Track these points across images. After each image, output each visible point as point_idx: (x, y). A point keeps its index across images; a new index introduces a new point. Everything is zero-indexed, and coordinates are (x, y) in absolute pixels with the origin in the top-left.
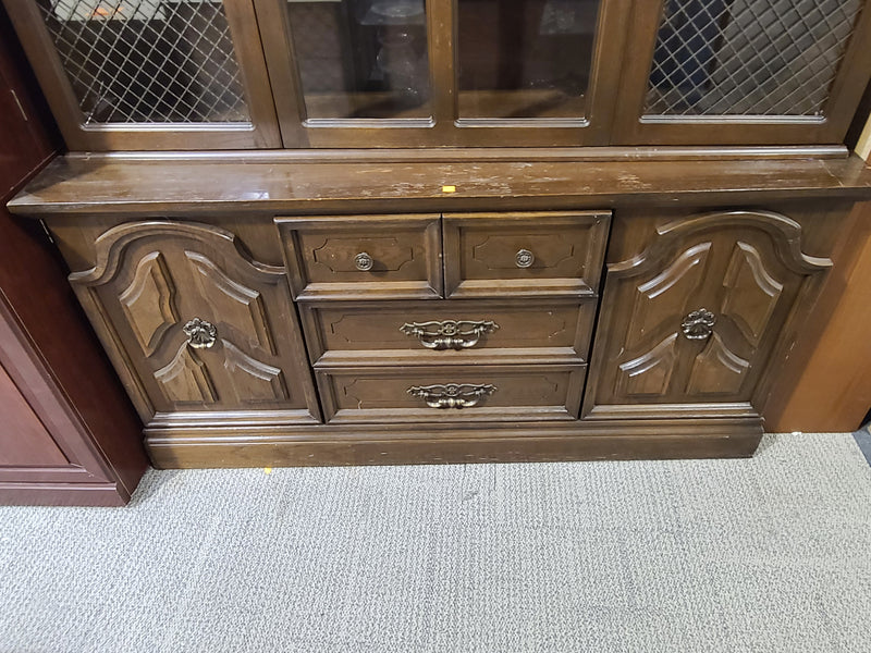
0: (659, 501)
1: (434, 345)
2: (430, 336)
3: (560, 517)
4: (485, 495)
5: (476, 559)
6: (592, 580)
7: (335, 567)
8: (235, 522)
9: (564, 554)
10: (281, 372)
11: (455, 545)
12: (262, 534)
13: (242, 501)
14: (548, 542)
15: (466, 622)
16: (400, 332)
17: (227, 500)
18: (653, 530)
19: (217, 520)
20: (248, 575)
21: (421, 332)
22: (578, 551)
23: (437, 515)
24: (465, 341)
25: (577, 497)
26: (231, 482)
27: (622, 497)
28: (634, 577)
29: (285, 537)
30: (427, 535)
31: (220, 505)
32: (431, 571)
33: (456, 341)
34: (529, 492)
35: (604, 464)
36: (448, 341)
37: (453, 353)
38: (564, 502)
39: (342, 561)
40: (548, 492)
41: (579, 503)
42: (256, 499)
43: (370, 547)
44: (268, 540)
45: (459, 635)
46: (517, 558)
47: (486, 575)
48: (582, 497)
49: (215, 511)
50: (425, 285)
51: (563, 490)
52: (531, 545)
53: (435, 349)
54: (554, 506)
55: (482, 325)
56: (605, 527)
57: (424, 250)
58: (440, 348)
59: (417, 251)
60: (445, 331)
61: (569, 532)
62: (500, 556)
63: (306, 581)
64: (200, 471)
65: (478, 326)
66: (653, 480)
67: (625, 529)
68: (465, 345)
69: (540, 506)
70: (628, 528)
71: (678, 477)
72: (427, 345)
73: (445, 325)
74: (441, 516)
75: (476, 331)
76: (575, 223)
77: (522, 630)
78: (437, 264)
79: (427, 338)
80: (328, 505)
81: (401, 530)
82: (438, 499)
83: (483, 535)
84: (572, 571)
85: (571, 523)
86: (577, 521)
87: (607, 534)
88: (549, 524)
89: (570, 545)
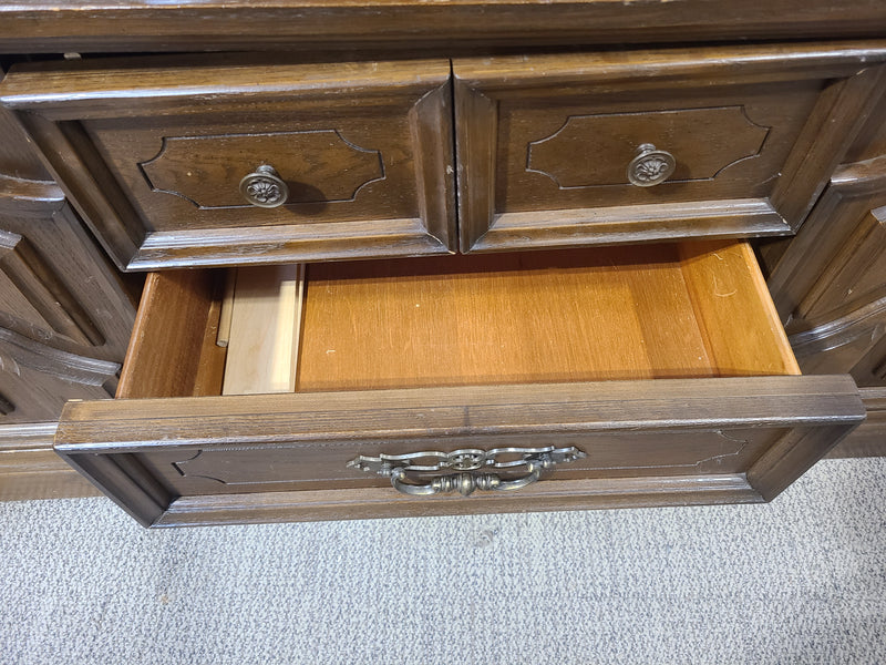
3: (639, 573)
4: (511, 535)
8: (80, 608)
9: (649, 649)
11: (467, 638)
12: (129, 630)
13: (94, 564)
14: (622, 626)
17: (66, 563)
18: (793, 595)
19: (49, 602)
22: (672, 641)
23: (432, 579)
25: (663, 533)
26: (74, 524)
27: (738, 532)
29: (171, 633)
30: (418, 620)
31: (54, 572)
34: (584, 528)
38: (643, 545)
40: (615, 526)
41: (668, 546)
42: (119, 558)
43: (321, 647)
44: (140, 640)
49: (44, 584)
50: (414, 226)
52: (594, 633)
54: (627, 553)
56: (716, 592)
57: (409, 156)
59: (391, 158)
61: (656, 605)
62: (542, 656)
64: (19, 505)
67: (747, 596)
69: (604, 554)
70: (753, 596)
71: (827, 491)
74: (439, 579)
76: (801, 76)
78: (443, 189)
80: (246, 564)
81: (373, 610)
82: (433, 546)
83: (512, 616)
85: (659, 586)
86: (667, 583)
87: (718, 606)
88: (622, 590)
89: (659, 630)
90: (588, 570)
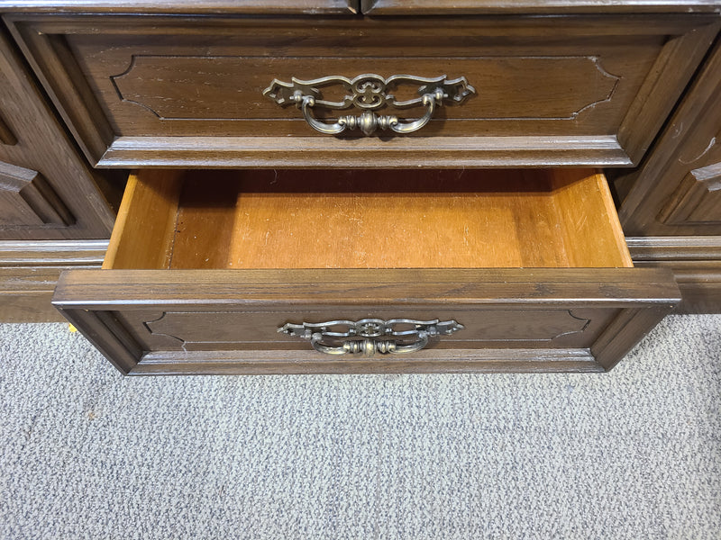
0: (697, 384)
1: (336, 129)
2: (329, 110)
3: (541, 410)
5: (408, 487)
6: (599, 528)
7: (174, 501)
8: (12, 420)
9: (549, 479)
10: (40, 176)
11: (374, 462)
12: (55, 441)
13: (28, 381)
14: (523, 457)
16: (266, 98)
18: (691, 436)
20: (27, 517)
21: (309, 100)
22: (572, 473)
23: (343, 406)
24: (402, 121)
26: (13, 346)
27: (638, 376)
28: (667, 523)
29: (95, 445)
30: (328, 443)
32: (333, 509)
33: (383, 121)
36: (367, 121)
37: (375, 144)
39: (187, 491)
42: (51, 378)
43: (235, 464)
44: (65, 450)
46: (474, 485)
47: (423, 516)
52: (496, 462)
53: (339, 136)
54: (530, 391)
55: (441, 85)
56: (615, 430)
58: (351, 133)
60: (360, 99)
61: (556, 439)
62: (446, 481)
63: (125, 528)
65: (431, 88)
66: (685, 347)
67: (646, 434)
68: (402, 128)
69: (508, 391)
70: (652, 434)
72: (323, 128)
73: (360, 83)
74: (350, 407)
75: (426, 99)
79: (322, 114)
81: (286, 433)
83: (418, 443)
84: (564, 511)
85: (560, 422)
86: (568, 420)
87: (617, 442)
88: (524, 424)
89: (559, 462)
90: (492, 405)
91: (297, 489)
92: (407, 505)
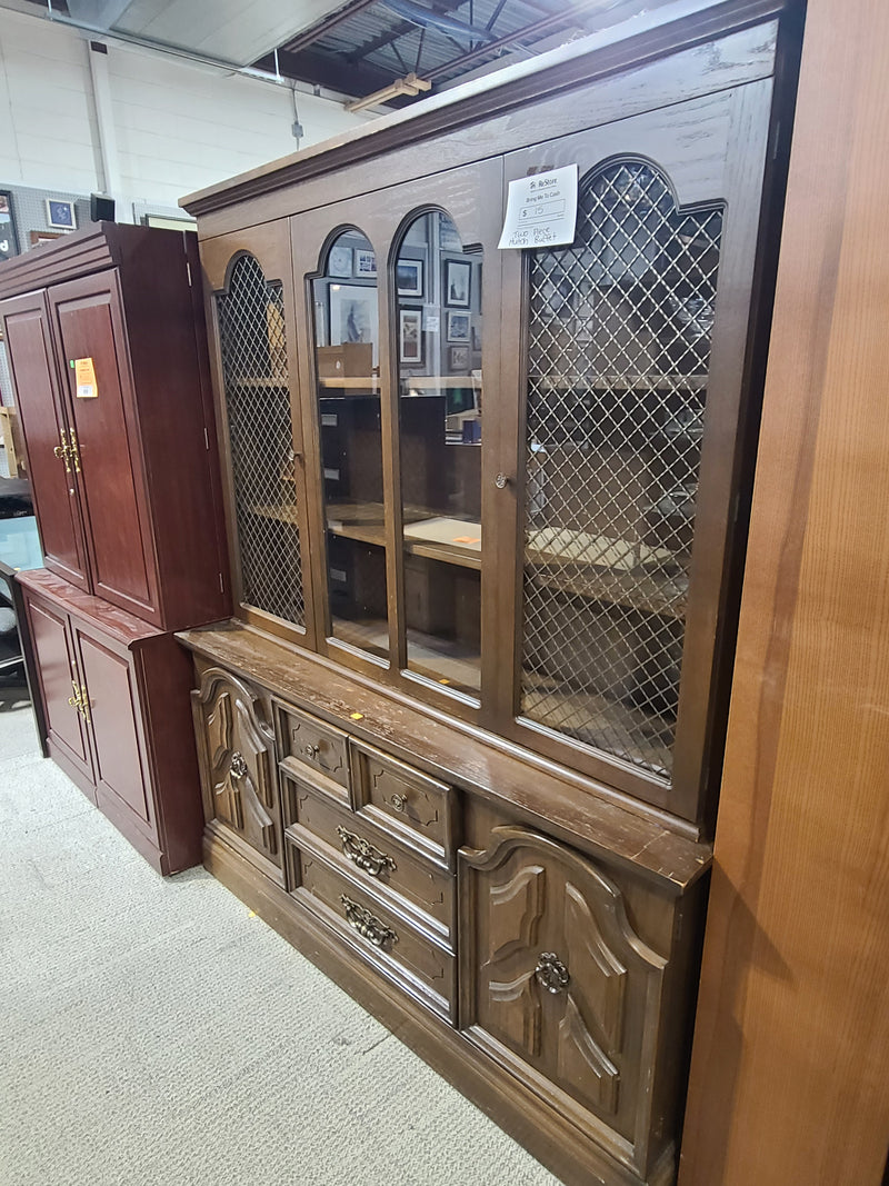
3: (382, 1123)
5: (283, 1093)
9: (343, 1154)
10: (272, 825)
11: (284, 1069)
14: (345, 1133)
15: (216, 1130)
22: (357, 1163)
25: (418, 1120)
27: (456, 1158)
32: (246, 1071)
34: (386, 1080)
35: (479, 1115)
38: (402, 1113)
40: (400, 1093)
41: (412, 1127)
43: (236, 1019)
45: (201, 1135)
47: (273, 1110)
48: (421, 1125)
50: (344, 792)
51: (414, 1103)
52: (331, 1122)
54: (389, 1109)
55: (385, 857)
56: (406, 1168)
60: (362, 849)
61: (371, 1142)
62: (300, 1107)
65: (382, 858)
66: (506, 1172)
69: (379, 1099)
73: (361, 843)
74: (304, 1038)
77: (238, 1178)
82: (318, 1024)
83: (310, 1080)
84: (330, 1173)
85: (383, 1137)
86: (389, 1140)
87: (398, 1174)
88: (366, 1120)
89: (357, 1152)
90: (363, 1097)
91: (244, 1050)
92: (273, 1100)
